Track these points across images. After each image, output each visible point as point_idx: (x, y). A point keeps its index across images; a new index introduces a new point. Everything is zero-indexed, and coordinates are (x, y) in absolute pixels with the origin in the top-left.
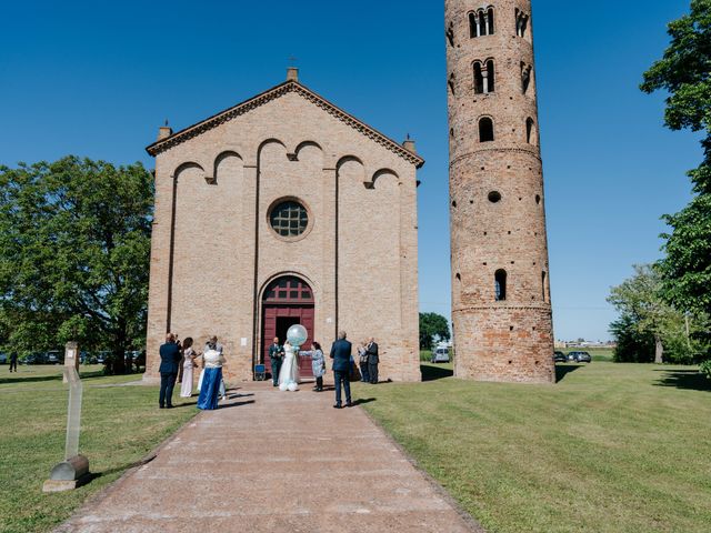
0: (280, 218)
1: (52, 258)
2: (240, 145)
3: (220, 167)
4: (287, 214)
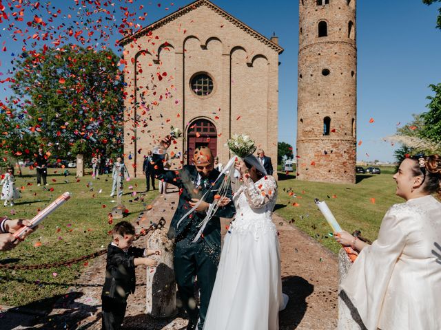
0: (197, 85)
1: (65, 106)
2: (173, 39)
3: (161, 53)
4: (201, 82)
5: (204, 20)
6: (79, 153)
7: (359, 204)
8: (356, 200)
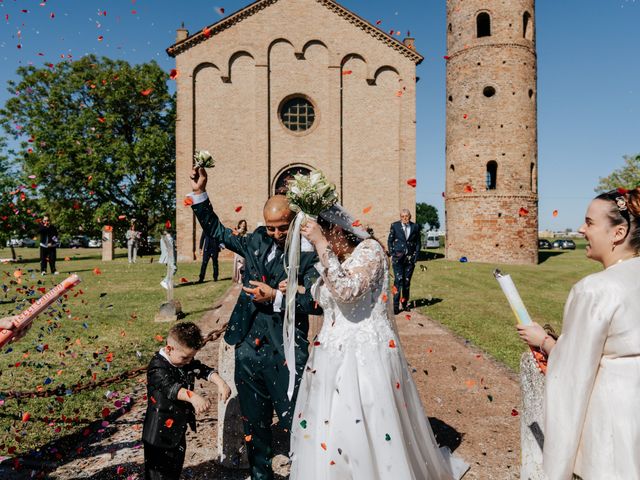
0: (289, 114)
1: (84, 152)
2: (252, 45)
3: (233, 67)
4: (296, 110)
5: (299, 14)
6: (106, 223)
7: (545, 294)
8: (539, 287)
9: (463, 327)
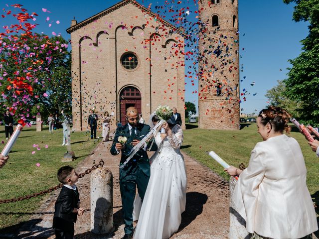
0: (126, 61)
2: (108, 28)
3: (99, 39)
4: (129, 59)
5: (130, 14)
7: (243, 144)
8: (240, 141)
9: (206, 161)
